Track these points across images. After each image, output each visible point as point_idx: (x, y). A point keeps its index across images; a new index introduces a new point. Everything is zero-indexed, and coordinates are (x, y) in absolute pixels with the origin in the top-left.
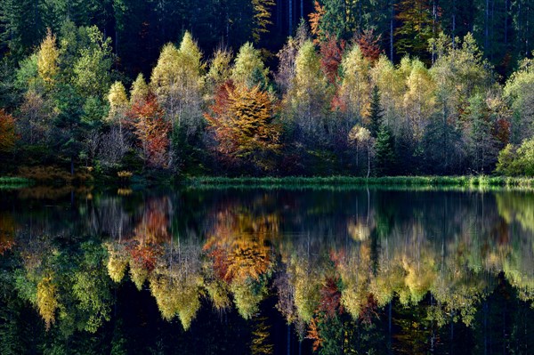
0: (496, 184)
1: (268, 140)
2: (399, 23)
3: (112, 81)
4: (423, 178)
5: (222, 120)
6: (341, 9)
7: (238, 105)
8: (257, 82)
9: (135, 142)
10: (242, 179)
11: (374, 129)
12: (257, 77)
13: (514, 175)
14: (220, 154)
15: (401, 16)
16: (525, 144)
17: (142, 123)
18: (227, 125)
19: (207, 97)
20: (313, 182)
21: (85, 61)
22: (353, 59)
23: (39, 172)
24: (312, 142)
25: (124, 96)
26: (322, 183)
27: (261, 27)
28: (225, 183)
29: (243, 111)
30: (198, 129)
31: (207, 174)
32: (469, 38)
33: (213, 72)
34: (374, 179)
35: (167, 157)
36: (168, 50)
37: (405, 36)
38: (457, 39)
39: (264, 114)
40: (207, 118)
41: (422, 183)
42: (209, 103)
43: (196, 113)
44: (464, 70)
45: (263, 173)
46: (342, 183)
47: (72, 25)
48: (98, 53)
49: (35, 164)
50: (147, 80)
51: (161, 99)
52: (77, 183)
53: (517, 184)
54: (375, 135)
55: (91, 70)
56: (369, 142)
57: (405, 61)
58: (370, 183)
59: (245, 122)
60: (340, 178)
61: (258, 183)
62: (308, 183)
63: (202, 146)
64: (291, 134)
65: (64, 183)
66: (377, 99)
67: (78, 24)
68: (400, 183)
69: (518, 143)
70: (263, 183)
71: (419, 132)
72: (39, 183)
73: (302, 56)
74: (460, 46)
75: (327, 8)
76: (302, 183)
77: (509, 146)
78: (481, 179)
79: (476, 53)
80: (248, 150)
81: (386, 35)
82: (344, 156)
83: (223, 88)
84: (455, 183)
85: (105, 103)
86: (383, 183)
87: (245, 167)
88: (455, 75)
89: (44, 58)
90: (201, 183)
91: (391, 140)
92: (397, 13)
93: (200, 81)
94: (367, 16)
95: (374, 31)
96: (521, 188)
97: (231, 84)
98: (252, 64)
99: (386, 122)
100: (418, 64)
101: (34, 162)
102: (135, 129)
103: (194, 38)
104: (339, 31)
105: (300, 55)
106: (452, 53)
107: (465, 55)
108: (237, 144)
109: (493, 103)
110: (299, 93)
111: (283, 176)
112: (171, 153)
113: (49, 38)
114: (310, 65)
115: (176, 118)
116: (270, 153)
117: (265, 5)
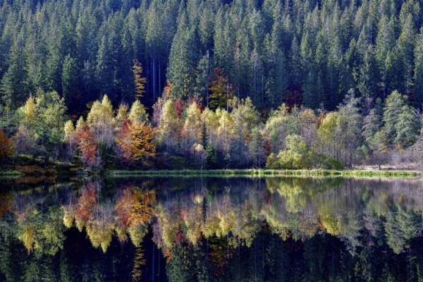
0: (267, 173)
1: (150, 151)
2: (211, 92)
3: (65, 121)
4: (230, 171)
5: (125, 140)
6: (181, 85)
7: (133, 133)
8: (143, 121)
9: (79, 152)
10: (136, 172)
11: (205, 145)
12: (143, 119)
13: (275, 169)
14: (125, 159)
15: (212, 89)
16: (281, 153)
17: (82, 142)
18: (127, 143)
19: (117, 129)
20: (173, 173)
21: (50, 110)
22: (192, 109)
23: (27, 168)
24: (173, 152)
25: (72, 128)
26: (178, 173)
27: (139, 94)
28: (127, 174)
29: (136, 136)
30: (112, 146)
31: (118, 169)
32: (248, 99)
33: (119, 115)
34: (205, 171)
35: (96, 160)
36: (96, 104)
37: (214, 99)
38: (242, 100)
39: (147, 137)
40: (117, 140)
41: (230, 173)
42: (117, 131)
43: (110, 137)
44: (247, 116)
45: (146, 168)
46: (189, 173)
47: (42, 91)
48: (57, 106)
49: (25, 165)
50: (85, 119)
51: (92, 130)
52: (48, 174)
53: (277, 173)
54: (205, 148)
55: (53, 115)
56: (202, 152)
57: (218, 110)
58: (204, 173)
59: (138, 142)
60: (188, 170)
61: (145, 174)
62: (171, 173)
63: (115, 154)
64: (161, 148)
65: (41, 174)
66: (205, 129)
67: (46, 91)
68: (219, 173)
69: (277, 152)
70: (148, 173)
71: (227, 147)
72: (27, 174)
73: (166, 107)
74: (244, 103)
75: (175, 84)
76: (168, 173)
77: (272, 154)
78: (259, 171)
79: (251, 107)
80: (139, 157)
81: (204, 98)
82: (189, 159)
83: (125, 124)
84: (246, 173)
85: (62, 132)
86: (210, 173)
87: (138, 165)
88: (243, 118)
89: (27, 109)
90: (115, 174)
91: (213, 151)
92: (210, 87)
93: (113, 120)
94: (195, 88)
95: (199, 97)
96: (279, 175)
97: (129, 122)
98: (140, 112)
99: (210, 142)
100: (225, 112)
101: (24, 163)
102: (78, 146)
103: (110, 97)
104: (180, 96)
105: (165, 108)
106: (240, 107)
107: (246, 108)
108: (133, 153)
109: (262, 132)
110: (165, 127)
111: (158, 170)
112: (99, 158)
113: (30, 98)
114: (170, 112)
115: (100, 139)
116: (151, 158)
117: (141, 83)
